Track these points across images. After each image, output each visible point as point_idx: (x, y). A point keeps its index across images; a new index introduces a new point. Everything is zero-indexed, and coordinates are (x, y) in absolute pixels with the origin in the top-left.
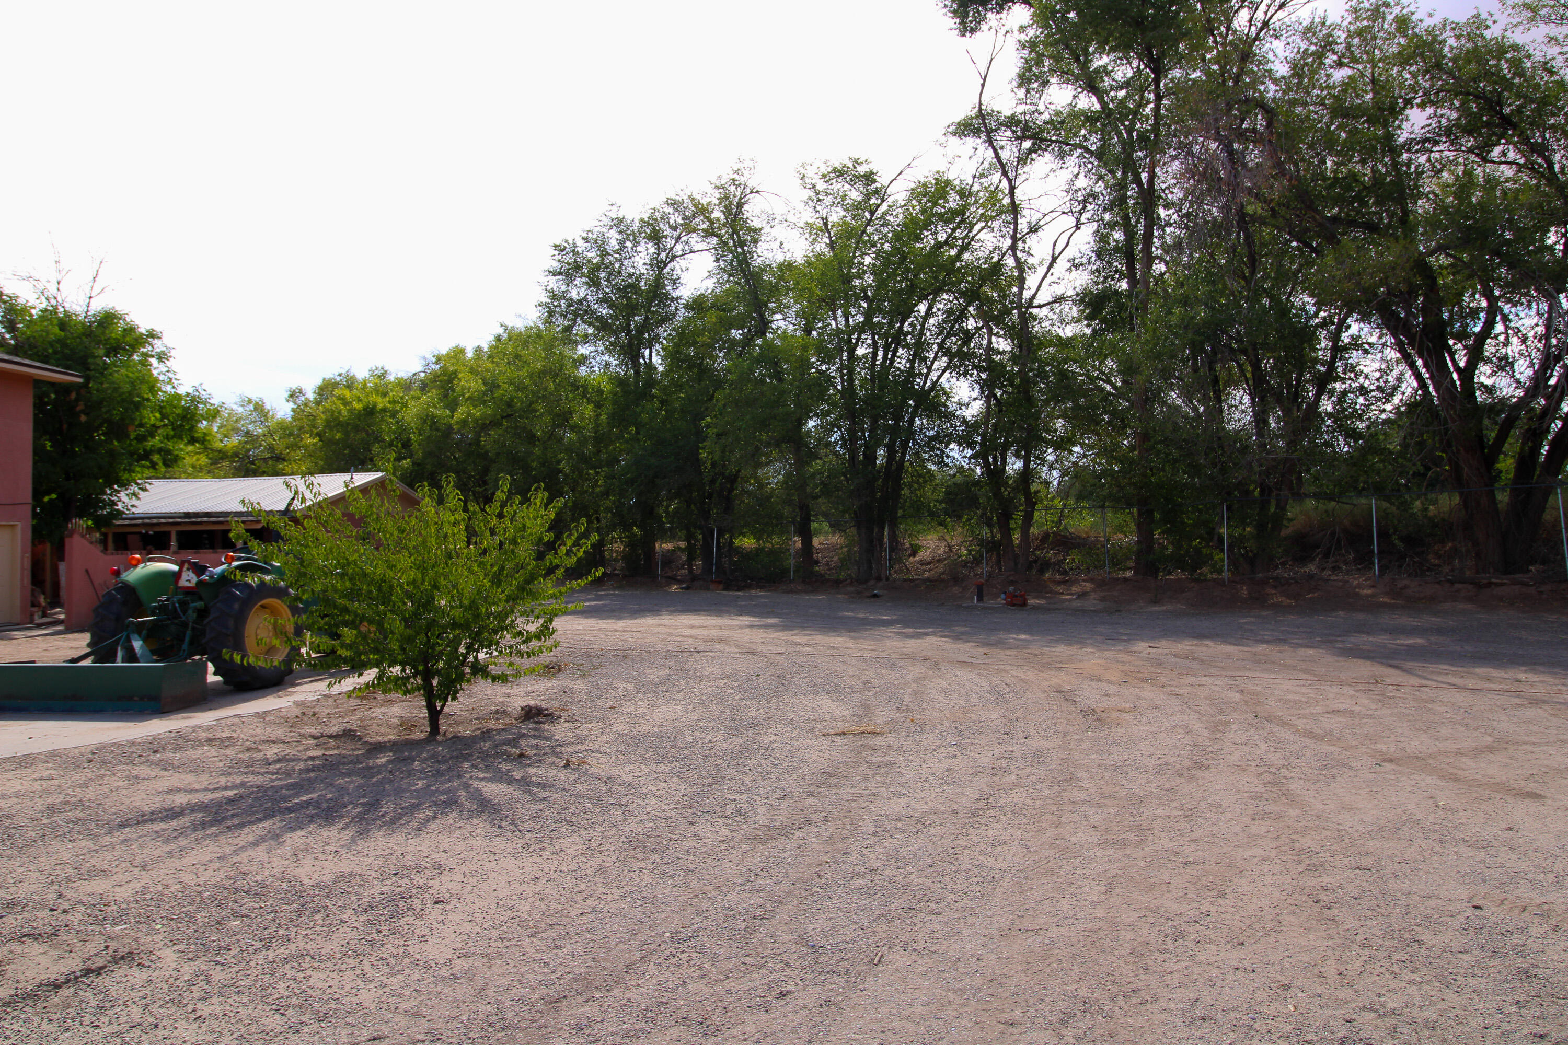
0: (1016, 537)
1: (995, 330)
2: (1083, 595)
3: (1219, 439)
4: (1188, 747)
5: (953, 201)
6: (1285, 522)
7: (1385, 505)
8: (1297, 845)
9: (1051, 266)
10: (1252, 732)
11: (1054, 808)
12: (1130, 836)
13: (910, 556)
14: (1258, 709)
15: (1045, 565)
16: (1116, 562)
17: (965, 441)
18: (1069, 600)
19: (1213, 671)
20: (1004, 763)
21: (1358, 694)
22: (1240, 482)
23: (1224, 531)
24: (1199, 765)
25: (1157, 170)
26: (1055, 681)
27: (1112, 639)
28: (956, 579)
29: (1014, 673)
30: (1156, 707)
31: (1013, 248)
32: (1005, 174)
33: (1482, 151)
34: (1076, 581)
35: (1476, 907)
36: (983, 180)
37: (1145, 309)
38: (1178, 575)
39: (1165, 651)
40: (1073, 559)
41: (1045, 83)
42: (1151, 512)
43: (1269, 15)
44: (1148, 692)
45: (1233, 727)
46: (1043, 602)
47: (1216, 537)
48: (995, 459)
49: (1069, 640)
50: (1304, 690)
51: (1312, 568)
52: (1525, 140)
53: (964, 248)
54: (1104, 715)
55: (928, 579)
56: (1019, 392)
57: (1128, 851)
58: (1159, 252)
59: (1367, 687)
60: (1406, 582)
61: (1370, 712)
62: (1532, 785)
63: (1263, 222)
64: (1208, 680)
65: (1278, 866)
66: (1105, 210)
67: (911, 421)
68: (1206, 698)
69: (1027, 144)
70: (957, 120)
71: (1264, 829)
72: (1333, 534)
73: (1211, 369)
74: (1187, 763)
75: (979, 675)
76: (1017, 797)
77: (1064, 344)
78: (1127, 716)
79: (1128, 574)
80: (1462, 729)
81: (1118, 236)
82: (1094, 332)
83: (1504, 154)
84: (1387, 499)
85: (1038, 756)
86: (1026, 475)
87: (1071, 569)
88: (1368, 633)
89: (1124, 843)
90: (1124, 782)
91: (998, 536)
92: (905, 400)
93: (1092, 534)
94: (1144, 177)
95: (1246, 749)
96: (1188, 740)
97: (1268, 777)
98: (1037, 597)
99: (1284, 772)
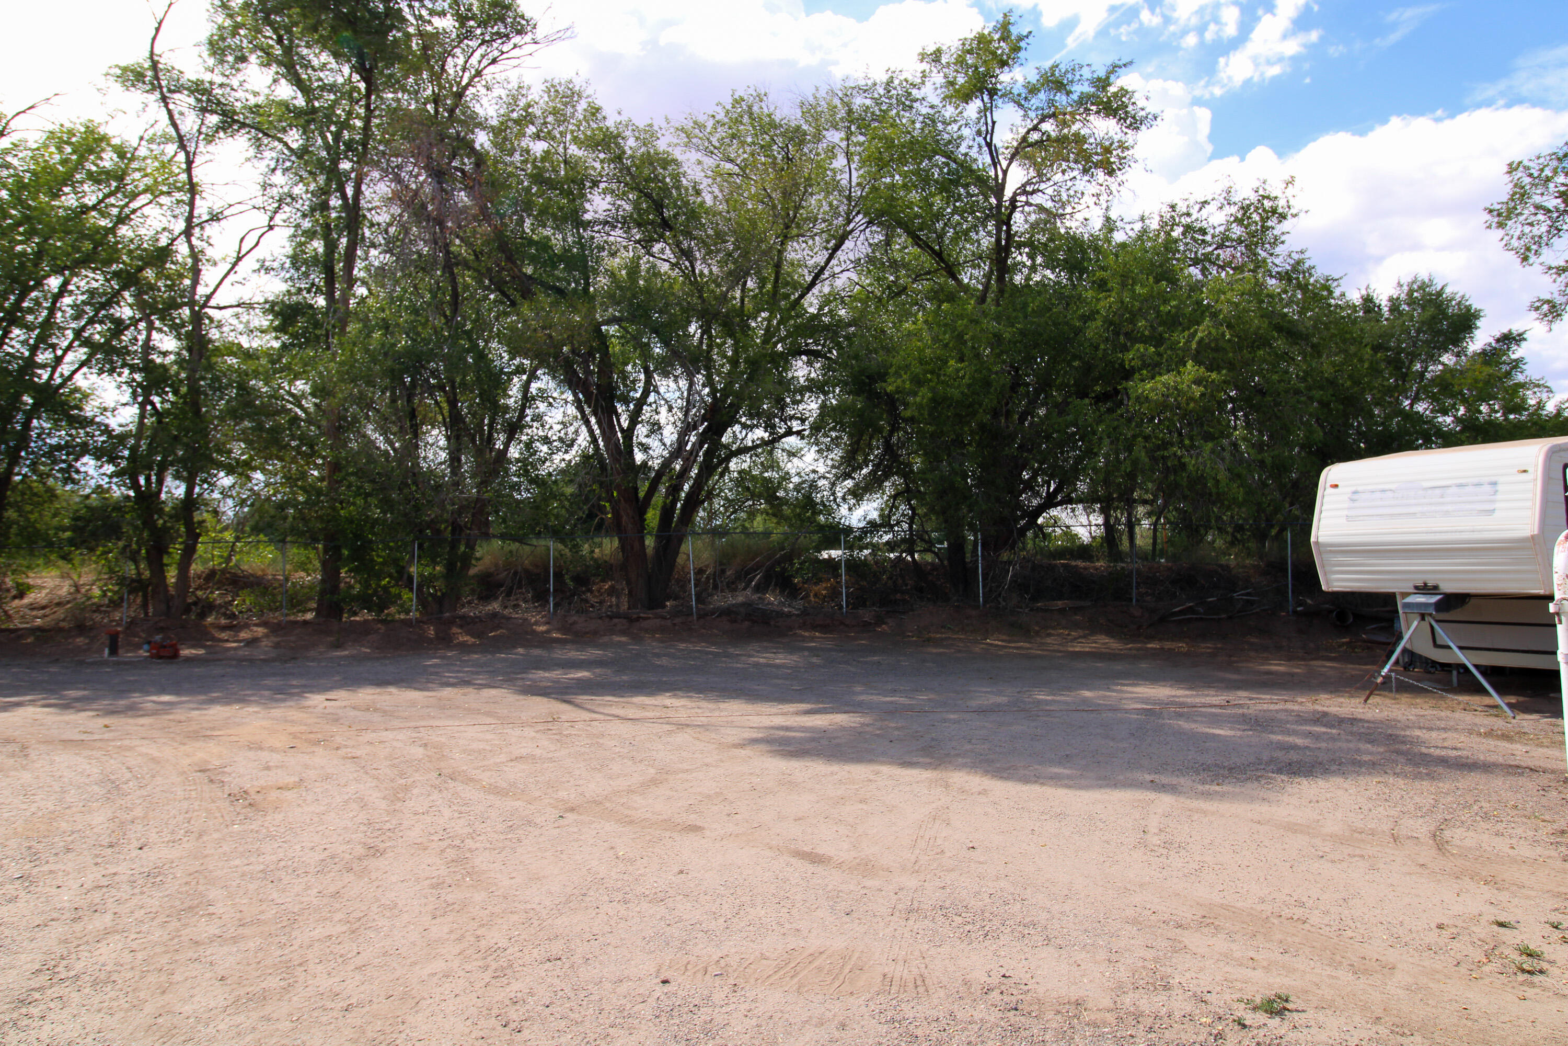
0: (172, 575)
1: (157, 324)
2: (252, 642)
3: (414, 474)
4: (363, 828)
5: (109, 160)
6: (474, 562)
7: (561, 546)
8: (483, 943)
9: (235, 265)
10: (435, 796)
11: (165, 960)
12: (273, 982)
13: (15, 597)
14: (442, 765)
15: (208, 607)
16: (296, 601)
17: (104, 454)
18: (235, 649)
19: (396, 723)
20: (97, 896)
21: (538, 735)
22: (432, 520)
23: (413, 570)
24: (374, 851)
25: (364, 187)
26: (200, 755)
27: (282, 693)
28: (81, 628)
29: (143, 750)
30: (327, 778)
31: (188, 233)
32: (183, 146)
33: (646, 244)
34: (247, 626)
35: (665, 982)
36: (154, 147)
37: (343, 329)
38: (365, 616)
39: (344, 704)
40: (242, 602)
41: (243, 59)
42: (337, 549)
43: (482, 66)
44: (321, 758)
45: (415, 791)
46: (201, 652)
47: (405, 576)
48: (148, 479)
49: (229, 699)
50: (489, 736)
51: (495, 606)
52: (678, 244)
53: (122, 220)
54: (259, 798)
55: (39, 629)
56: (185, 403)
57: (268, 1009)
58: (362, 274)
59: (546, 726)
60: (575, 618)
61: (550, 755)
62: (692, 816)
63: (466, 265)
64: (389, 735)
65: (461, 981)
66: (304, 216)
67: (27, 426)
68: (386, 758)
69: (213, 119)
70: (123, 64)
71: (446, 929)
72: (516, 573)
73: (409, 400)
74: (360, 850)
75: (89, 757)
76: (107, 952)
77: (248, 355)
78: (289, 795)
79: (309, 616)
80: (630, 763)
81: (318, 245)
82: (284, 346)
83: (662, 251)
84: (562, 541)
85: (154, 876)
86: (190, 503)
87: (241, 612)
88: (545, 669)
89: (264, 997)
90: (275, 895)
91: (147, 573)
92: (17, 397)
93: (270, 571)
94: (350, 191)
95: (428, 819)
96: (363, 817)
97: (451, 854)
98: (193, 647)
99: (469, 843)
